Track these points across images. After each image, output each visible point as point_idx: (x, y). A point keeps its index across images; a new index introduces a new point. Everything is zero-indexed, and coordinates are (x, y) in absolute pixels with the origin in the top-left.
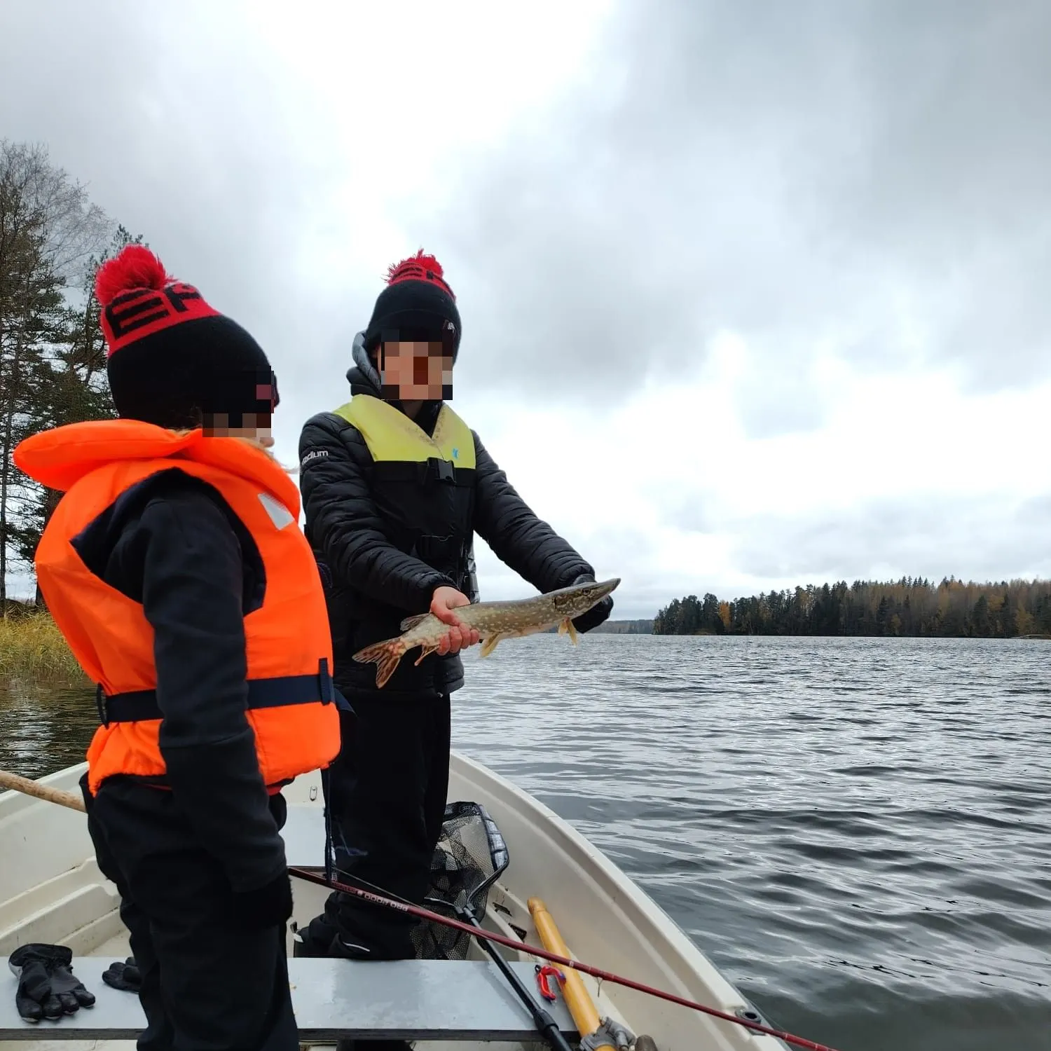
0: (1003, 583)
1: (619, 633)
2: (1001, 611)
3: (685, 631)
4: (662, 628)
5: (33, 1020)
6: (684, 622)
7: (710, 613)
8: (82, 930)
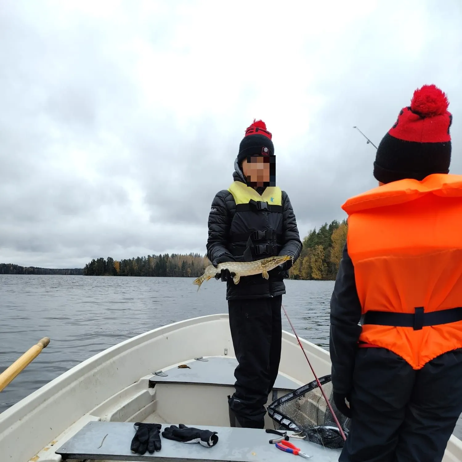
4: (88, 272)
6: (98, 270)
7: (110, 266)
8: (141, 410)
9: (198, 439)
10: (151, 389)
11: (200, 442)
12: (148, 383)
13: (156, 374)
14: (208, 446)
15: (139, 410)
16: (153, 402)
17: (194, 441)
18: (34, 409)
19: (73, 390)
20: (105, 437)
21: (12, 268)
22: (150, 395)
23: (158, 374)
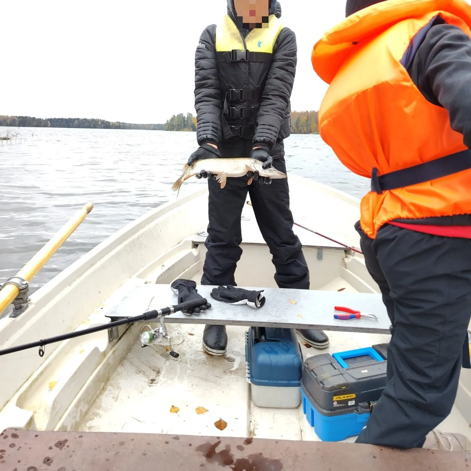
0: (307, 111)
1: (148, 130)
2: (306, 123)
3: (178, 129)
4: (168, 127)
5: (189, 314)
6: (178, 125)
7: (189, 121)
8: (186, 271)
9: (245, 300)
10: (194, 249)
11: (248, 303)
12: (191, 243)
13: (198, 234)
14: (256, 307)
15: (184, 271)
16: (197, 262)
17: (240, 302)
18: (82, 274)
19: (118, 254)
20: (152, 300)
21: (100, 123)
22: (194, 256)
23: (201, 235)
